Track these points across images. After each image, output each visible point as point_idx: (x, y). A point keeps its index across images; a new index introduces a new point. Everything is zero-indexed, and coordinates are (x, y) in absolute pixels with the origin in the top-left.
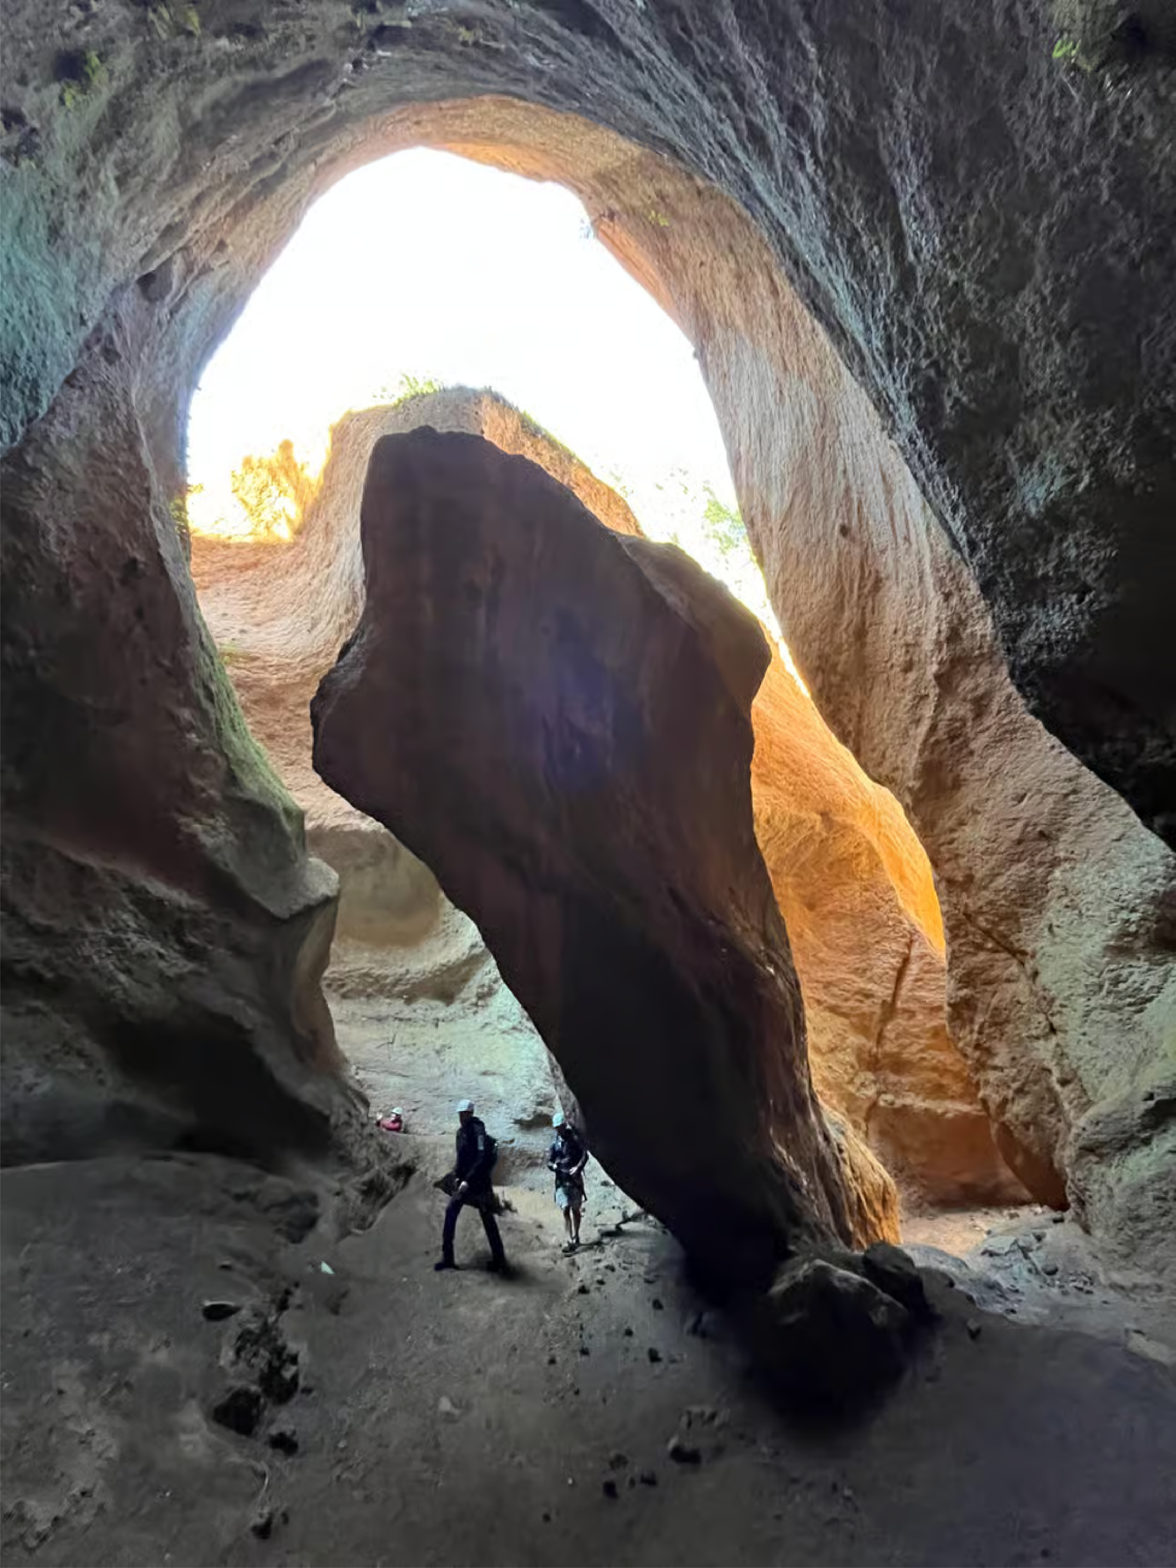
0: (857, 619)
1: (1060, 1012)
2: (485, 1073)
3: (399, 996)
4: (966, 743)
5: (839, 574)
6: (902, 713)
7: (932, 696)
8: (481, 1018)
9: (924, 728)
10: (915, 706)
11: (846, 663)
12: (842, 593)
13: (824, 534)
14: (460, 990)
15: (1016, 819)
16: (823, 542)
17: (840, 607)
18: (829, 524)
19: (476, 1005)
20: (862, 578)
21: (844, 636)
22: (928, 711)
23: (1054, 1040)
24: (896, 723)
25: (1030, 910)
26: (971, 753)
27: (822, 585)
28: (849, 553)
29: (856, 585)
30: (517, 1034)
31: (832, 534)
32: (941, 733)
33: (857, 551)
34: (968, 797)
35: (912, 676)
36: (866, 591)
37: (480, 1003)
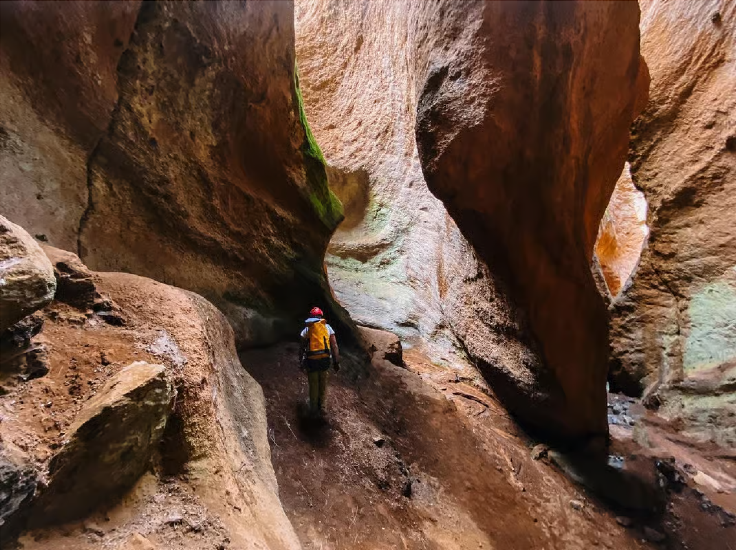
0: (689, 83)
1: (689, 328)
2: (380, 298)
3: (338, 255)
4: (722, 184)
5: (693, 49)
6: (686, 154)
7: (715, 149)
8: (381, 273)
9: (697, 167)
10: (700, 152)
11: (664, 111)
12: (687, 63)
13: (698, 15)
14: (371, 258)
15: (728, 234)
16: (693, 21)
17: (681, 71)
18: (707, 8)
19: (379, 266)
20: (710, 56)
21: (673, 93)
22: (707, 157)
23: (676, 337)
24: (678, 159)
25: (704, 279)
26: (722, 190)
27: (676, 52)
28: (710, 34)
29: (703, 59)
30: (401, 285)
31: (705, 16)
32: (708, 174)
33: (717, 34)
34: (701, 213)
35: (709, 132)
36: (707, 65)
37: (382, 266)
